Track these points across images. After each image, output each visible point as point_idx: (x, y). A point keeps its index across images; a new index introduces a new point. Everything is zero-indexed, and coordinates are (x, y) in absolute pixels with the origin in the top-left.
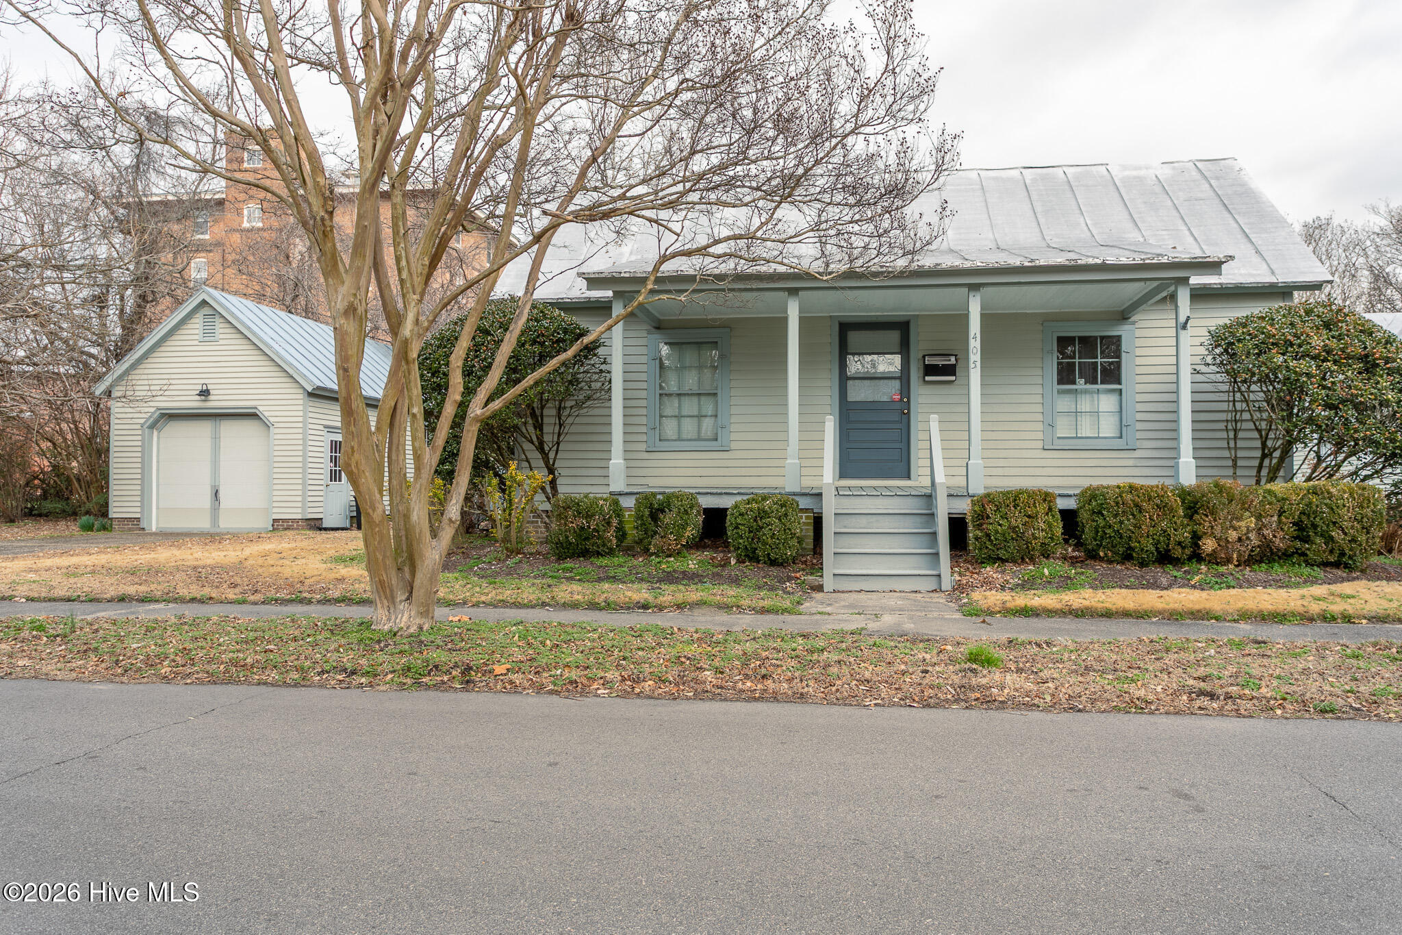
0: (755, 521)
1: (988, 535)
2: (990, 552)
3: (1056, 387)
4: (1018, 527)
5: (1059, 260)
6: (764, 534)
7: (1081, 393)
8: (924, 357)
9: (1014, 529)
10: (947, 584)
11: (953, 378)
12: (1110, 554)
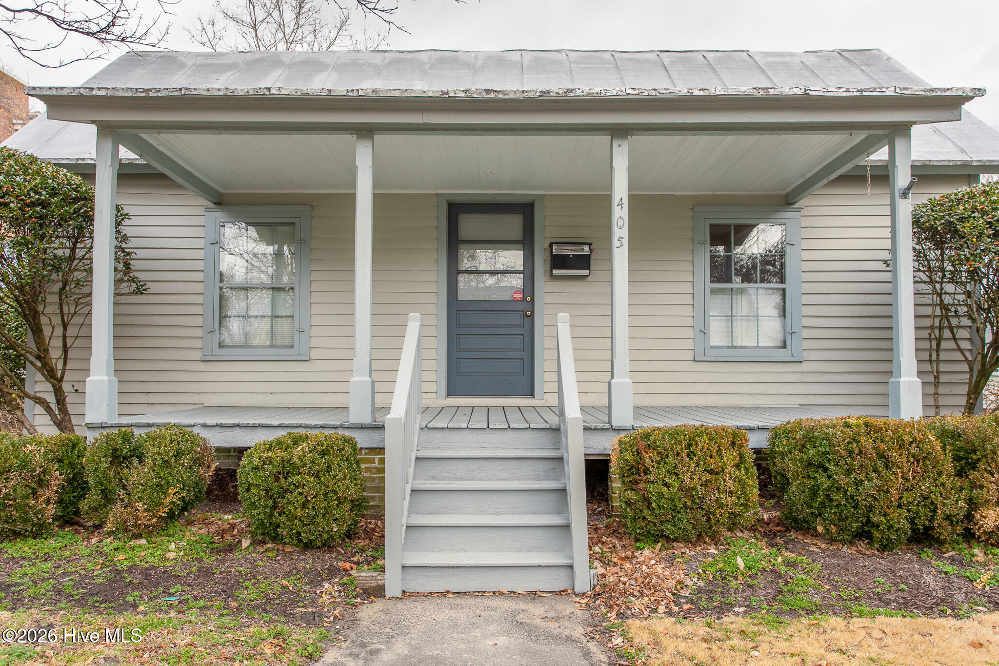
0: (277, 479)
1: (647, 500)
2: (650, 526)
3: (709, 285)
4: (694, 488)
5: (743, 89)
6: (289, 502)
7: (737, 293)
8: (551, 245)
9: (688, 491)
10: (583, 581)
11: (586, 272)
12: (833, 529)
